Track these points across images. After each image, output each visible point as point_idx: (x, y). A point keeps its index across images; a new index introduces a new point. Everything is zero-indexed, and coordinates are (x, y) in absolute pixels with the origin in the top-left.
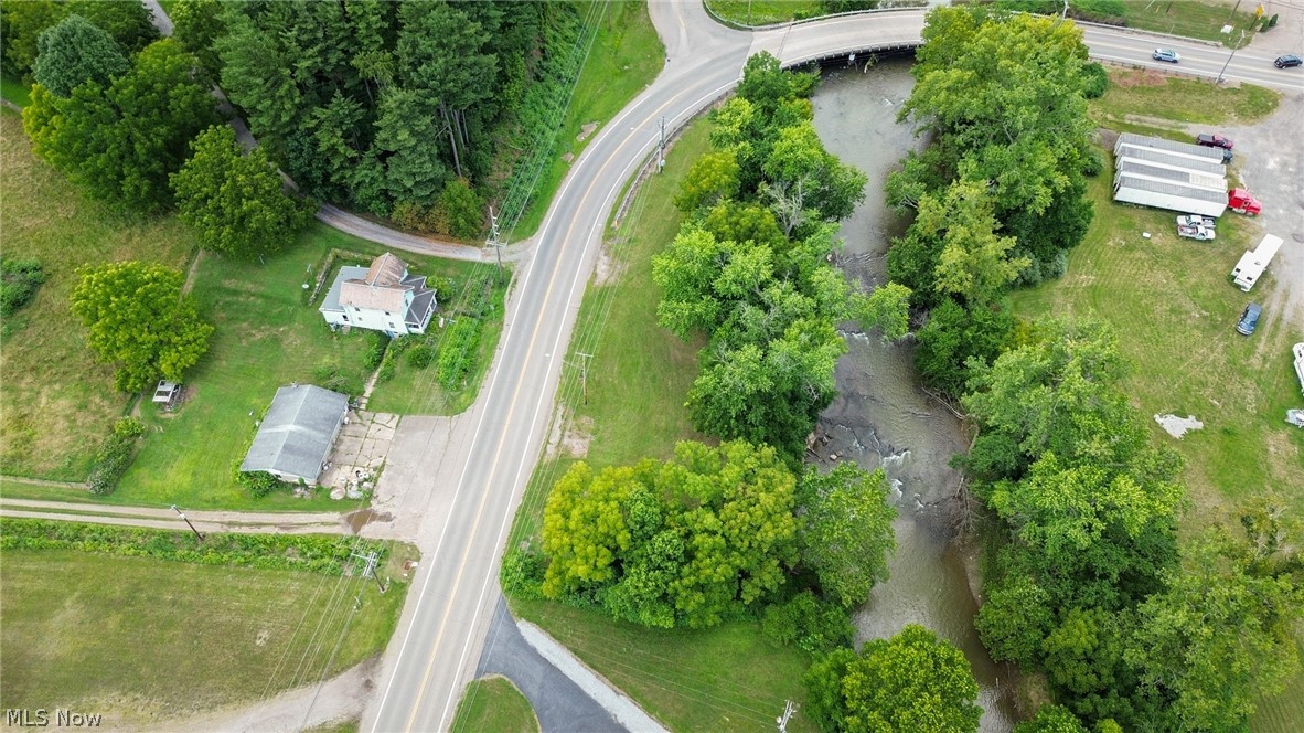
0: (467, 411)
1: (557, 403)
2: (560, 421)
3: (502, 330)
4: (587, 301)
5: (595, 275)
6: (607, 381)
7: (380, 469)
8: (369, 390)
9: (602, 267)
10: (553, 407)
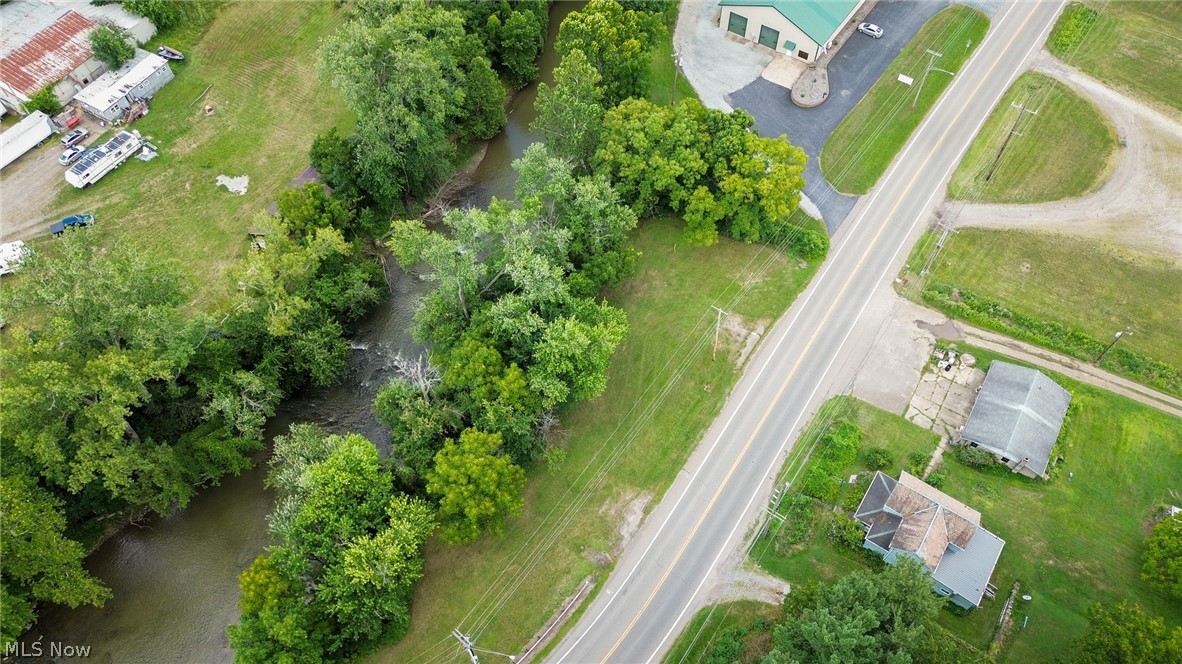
0: (834, 395)
1: (741, 369)
2: (745, 352)
3: (779, 475)
4: (670, 476)
5: (647, 511)
6: (684, 377)
7: (926, 369)
8: (938, 455)
9: (633, 519)
10: (746, 368)
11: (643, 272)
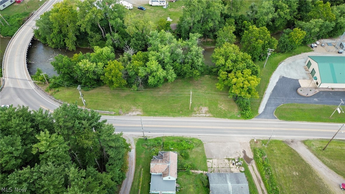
0: (200, 139)
1: (191, 116)
2: (198, 115)
3: (166, 136)
4: (150, 115)
5: (137, 115)
6: (180, 106)
7: (229, 159)
8: (200, 172)
9: (134, 113)
10: (193, 117)
11: (204, 85)
